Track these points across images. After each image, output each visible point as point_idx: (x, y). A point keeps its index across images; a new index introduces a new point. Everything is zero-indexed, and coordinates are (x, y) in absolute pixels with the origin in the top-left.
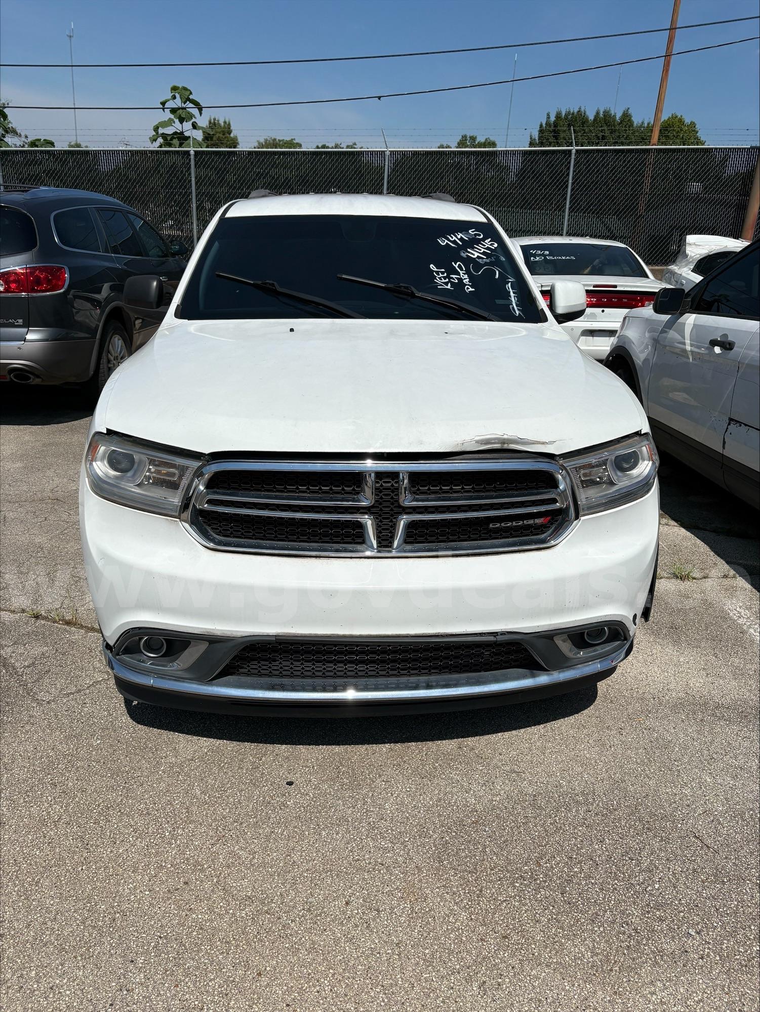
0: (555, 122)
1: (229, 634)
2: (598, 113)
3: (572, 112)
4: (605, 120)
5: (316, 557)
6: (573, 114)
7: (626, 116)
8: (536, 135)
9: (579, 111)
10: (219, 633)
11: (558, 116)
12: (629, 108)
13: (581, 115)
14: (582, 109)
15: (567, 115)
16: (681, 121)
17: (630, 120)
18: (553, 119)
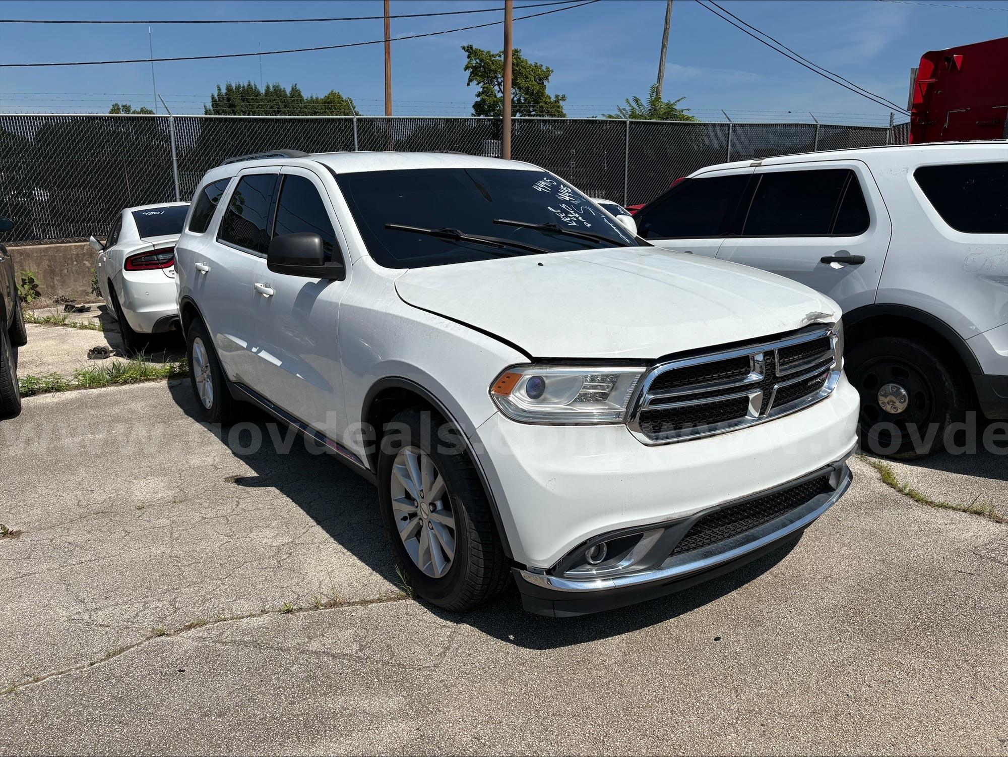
0: (226, 94)
1: (684, 515)
2: (268, 87)
3: (242, 86)
4: (276, 93)
5: (723, 433)
6: (244, 87)
7: (296, 92)
8: (209, 106)
9: (249, 85)
10: (676, 517)
11: (229, 89)
12: (296, 84)
13: (252, 88)
14: (252, 83)
15: (238, 87)
16: (339, 97)
17: (299, 95)
18: (224, 91)
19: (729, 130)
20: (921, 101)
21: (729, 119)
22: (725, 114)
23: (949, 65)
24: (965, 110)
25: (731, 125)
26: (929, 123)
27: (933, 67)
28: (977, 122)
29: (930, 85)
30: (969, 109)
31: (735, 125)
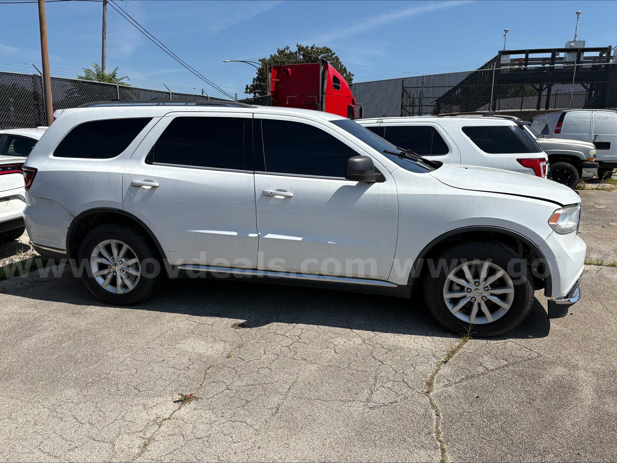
19: (169, 96)
20: (274, 90)
21: (169, 90)
22: (166, 86)
23: (285, 72)
24: (296, 97)
25: (171, 93)
26: (279, 101)
27: (277, 73)
28: (303, 103)
29: (277, 82)
30: (298, 96)
31: (173, 93)
